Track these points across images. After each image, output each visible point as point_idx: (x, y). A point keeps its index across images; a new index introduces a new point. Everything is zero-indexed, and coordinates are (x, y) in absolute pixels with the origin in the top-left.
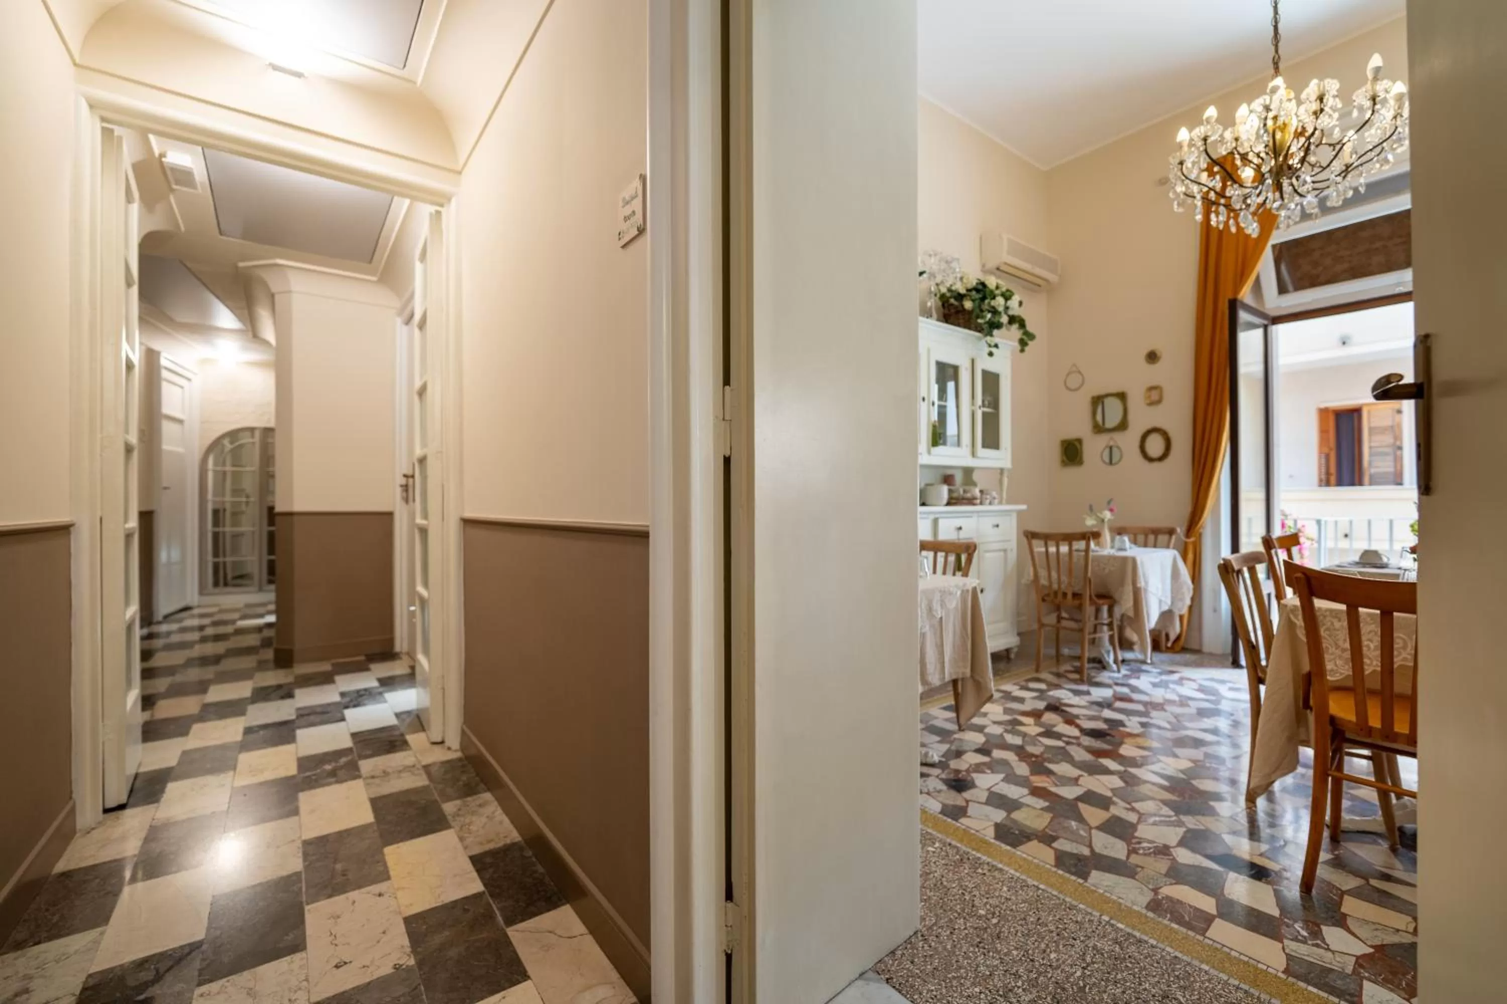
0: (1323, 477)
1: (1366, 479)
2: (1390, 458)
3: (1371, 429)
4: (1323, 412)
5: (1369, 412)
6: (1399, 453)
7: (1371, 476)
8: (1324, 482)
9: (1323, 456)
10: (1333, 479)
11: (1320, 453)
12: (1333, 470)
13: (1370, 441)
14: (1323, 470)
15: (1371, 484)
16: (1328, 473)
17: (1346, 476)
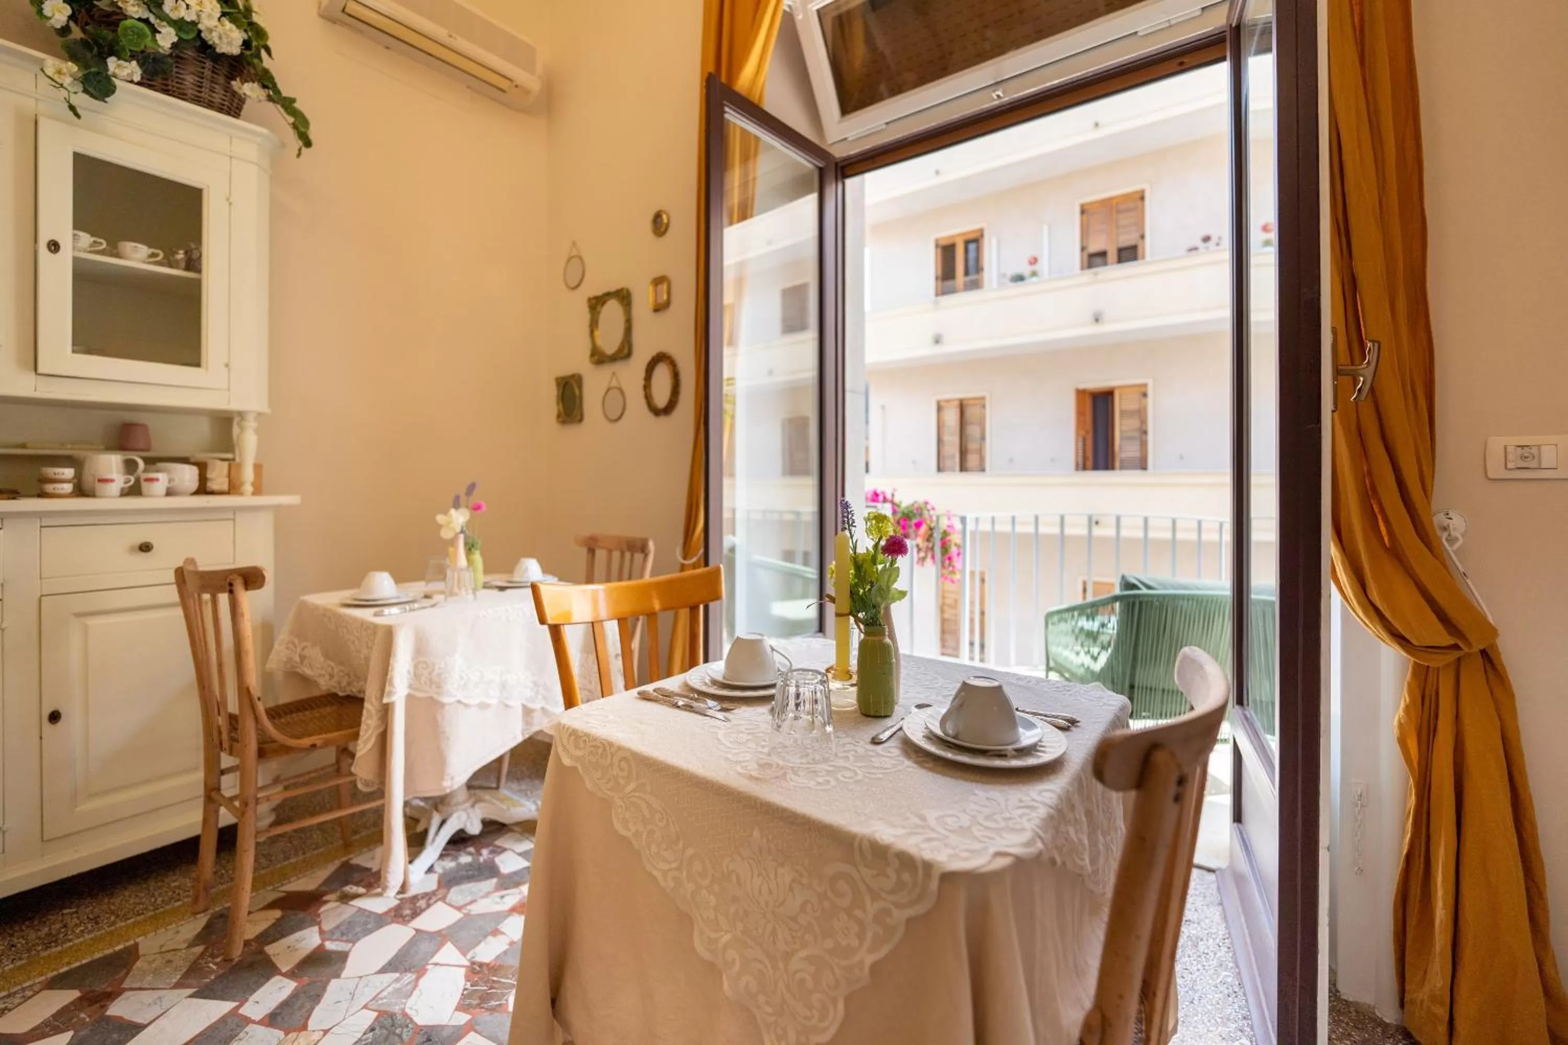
0: (1080, 461)
1: (1117, 464)
2: (1138, 443)
3: (1122, 412)
4: (1081, 394)
5: (1120, 395)
6: (1144, 436)
7: (1122, 461)
8: (1081, 466)
9: (1081, 439)
10: (1090, 463)
11: (1077, 434)
12: (1090, 454)
13: (1121, 425)
14: (1081, 454)
15: (1122, 468)
16: (1085, 458)
17: (1101, 462)
